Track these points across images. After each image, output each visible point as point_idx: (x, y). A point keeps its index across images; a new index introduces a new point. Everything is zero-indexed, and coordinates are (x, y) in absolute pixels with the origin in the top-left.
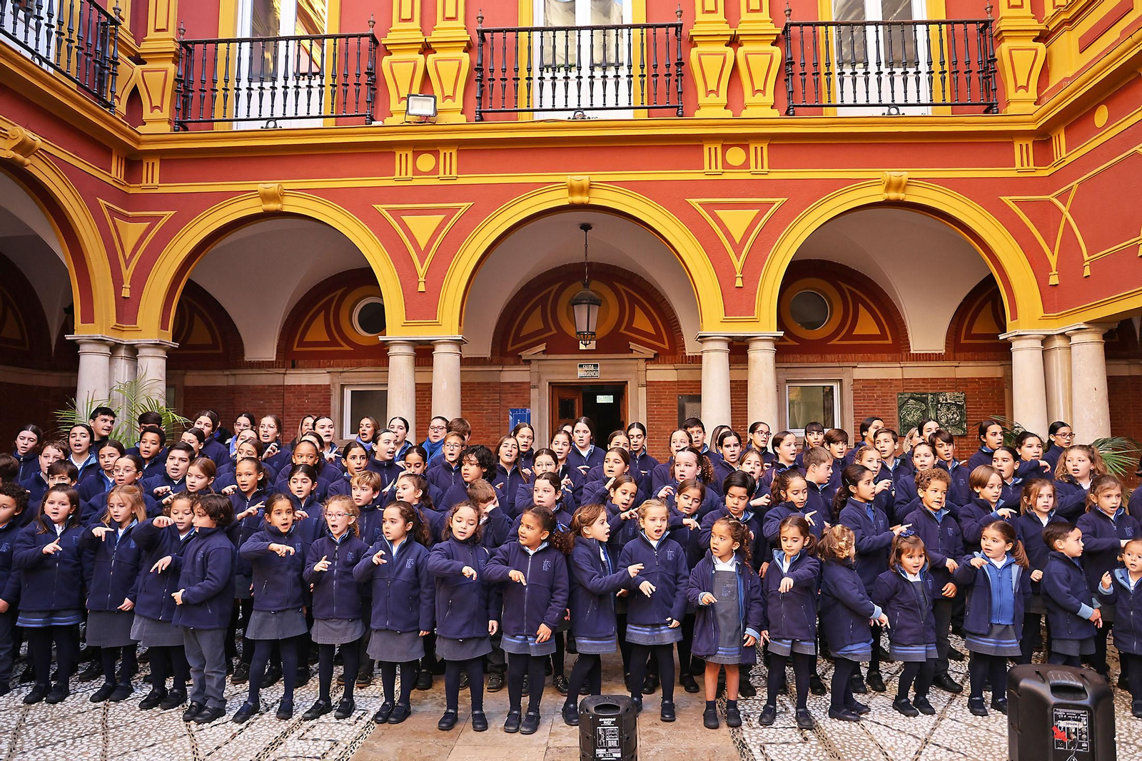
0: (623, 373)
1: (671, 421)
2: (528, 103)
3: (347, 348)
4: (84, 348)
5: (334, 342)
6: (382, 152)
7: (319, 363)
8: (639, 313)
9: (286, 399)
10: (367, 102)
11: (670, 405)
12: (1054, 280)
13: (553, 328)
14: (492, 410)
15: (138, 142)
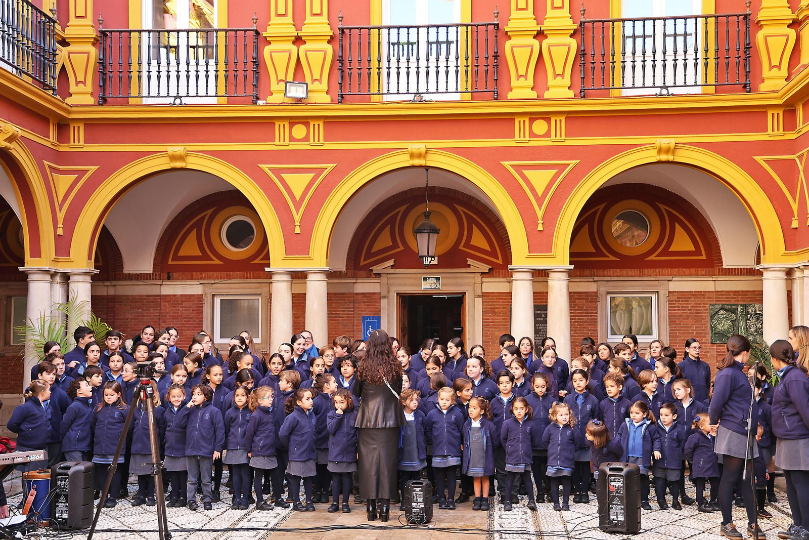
0: (461, 285)
1: (504, 328)
2: (379, 88)
3: (217, 262)
4: (31, 277)
5: (205, 257)
6: (266, 124)
7: (192, 275)
8: (476, 232)
9: (162, 307)
10: (253, 85)
11: (503, 314)
12: (795, 224)
13: (400, 245)
14: (347, 317)
15: (69, 112)
